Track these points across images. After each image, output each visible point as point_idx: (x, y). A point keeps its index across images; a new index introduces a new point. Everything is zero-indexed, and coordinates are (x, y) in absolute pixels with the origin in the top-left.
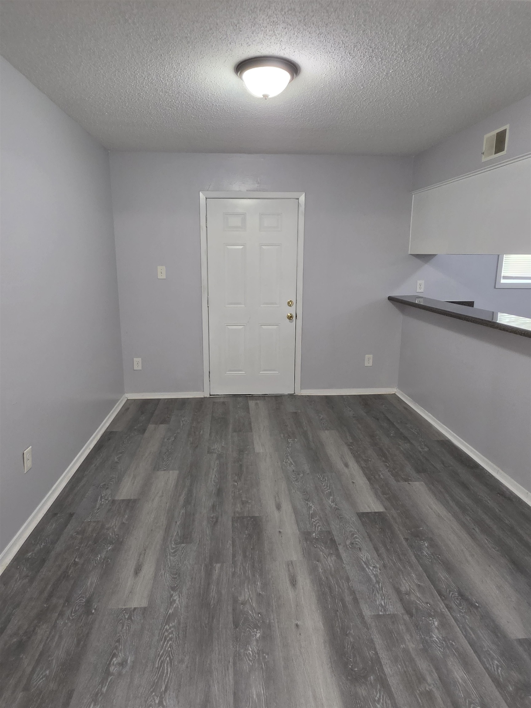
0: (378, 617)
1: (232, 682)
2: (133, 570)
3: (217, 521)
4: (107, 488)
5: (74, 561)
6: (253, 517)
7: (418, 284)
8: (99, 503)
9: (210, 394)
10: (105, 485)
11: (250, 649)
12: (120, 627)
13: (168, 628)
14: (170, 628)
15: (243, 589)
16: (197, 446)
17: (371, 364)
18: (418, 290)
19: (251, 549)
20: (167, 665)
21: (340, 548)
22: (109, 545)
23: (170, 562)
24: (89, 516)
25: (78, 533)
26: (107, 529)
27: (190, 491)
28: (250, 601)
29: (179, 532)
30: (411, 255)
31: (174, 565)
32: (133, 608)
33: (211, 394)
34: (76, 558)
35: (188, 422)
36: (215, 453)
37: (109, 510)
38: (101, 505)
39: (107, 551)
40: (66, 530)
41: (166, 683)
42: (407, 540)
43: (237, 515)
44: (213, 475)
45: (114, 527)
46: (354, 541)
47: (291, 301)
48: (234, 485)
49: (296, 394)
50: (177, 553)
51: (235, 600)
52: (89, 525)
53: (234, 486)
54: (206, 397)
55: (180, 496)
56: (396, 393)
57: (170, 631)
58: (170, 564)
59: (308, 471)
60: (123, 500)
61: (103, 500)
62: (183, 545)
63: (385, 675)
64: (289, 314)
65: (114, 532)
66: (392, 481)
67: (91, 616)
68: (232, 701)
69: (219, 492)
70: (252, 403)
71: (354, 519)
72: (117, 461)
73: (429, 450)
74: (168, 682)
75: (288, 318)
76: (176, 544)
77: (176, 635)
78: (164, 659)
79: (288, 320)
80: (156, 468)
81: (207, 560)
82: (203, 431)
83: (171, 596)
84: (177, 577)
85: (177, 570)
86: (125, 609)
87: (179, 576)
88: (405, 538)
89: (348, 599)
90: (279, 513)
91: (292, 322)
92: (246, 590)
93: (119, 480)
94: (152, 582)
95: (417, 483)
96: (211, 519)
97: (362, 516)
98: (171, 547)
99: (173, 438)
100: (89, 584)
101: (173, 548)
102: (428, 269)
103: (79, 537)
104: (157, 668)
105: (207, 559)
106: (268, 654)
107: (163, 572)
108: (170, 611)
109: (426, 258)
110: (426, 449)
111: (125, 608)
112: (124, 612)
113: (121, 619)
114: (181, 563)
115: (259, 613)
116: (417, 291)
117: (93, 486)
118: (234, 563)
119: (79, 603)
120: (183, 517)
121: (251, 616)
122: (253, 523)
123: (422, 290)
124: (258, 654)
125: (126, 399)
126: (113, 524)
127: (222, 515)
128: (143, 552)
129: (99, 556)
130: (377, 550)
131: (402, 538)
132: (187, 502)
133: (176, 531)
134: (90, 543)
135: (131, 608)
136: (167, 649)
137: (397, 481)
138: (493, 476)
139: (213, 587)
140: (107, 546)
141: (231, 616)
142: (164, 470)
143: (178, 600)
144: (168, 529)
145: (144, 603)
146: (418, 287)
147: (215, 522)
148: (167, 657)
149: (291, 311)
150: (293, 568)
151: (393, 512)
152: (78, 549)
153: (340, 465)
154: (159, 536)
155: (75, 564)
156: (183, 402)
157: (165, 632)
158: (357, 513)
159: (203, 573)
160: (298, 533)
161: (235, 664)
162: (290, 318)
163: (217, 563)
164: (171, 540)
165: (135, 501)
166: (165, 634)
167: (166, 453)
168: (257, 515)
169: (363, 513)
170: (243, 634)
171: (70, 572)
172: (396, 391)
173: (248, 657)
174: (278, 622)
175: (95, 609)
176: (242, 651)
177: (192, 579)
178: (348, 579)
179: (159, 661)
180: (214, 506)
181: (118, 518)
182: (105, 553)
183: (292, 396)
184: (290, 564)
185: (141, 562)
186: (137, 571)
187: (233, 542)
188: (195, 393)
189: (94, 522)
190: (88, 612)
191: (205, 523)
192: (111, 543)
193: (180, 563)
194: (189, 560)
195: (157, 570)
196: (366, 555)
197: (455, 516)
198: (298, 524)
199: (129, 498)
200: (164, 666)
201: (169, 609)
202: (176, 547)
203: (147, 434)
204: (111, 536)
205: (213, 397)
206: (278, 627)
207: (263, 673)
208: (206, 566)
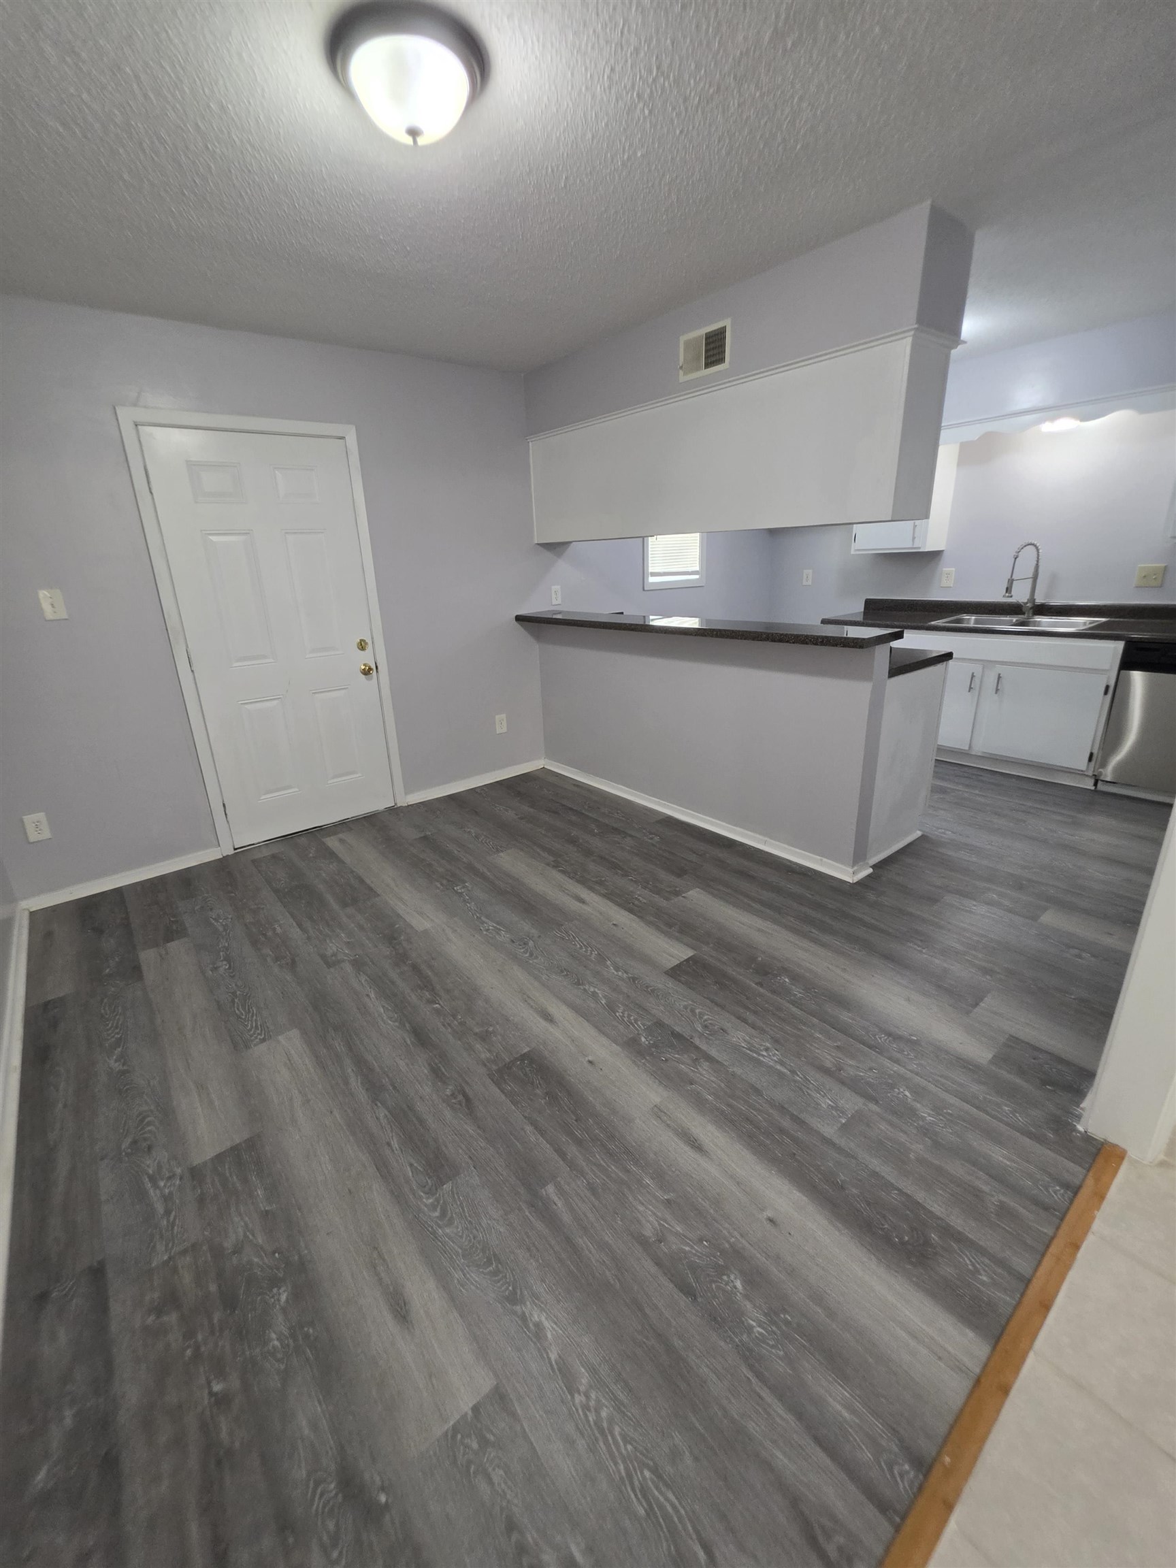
0: (844, 1128)
1: (790, 1417)
2: (388, 1317)
3: (468, 1099)
4: (150, 1148)
5: (211, 1394)
6: (523, 1057)
7: (553, 592)
8: (156, 1195)
9: (234, 846)
10: (135, 1142)
11: (754, 1324)
12: (483, 1487)
13: (583, 1399)
14: (587, 1397)
15: (634, 1209)
16: (294, 962)
17: (505, 730)
18: (555, 602)
19: (576, 1121)
20: (657, 1488)
21: (697, 1041)
22: (275, 1290)
23: (453, 1242)
24: (154, 1247)
25: (159, 1311)
26: (234, 1253)
27: (360, 1062)
28: (667, 1226)
29: (413, 1161)
30: (538, 546)
31: (466, 1243)
32: (470, 1412)
33: (236, 847)
34: (209, 1383)
35: (230, 916)
36: (343, 961)
37: (201, 1201)
38: (167, 1199)
39: (284, 1310)
40: (114, 1327)
41: (694, 1537)
42: (760, 984)
43: (494, 1067)
44: (376, 1005)
45: (251, 1237)
46: (704, 1021)
47: (361, 640)
48: (437, 1010)
49: (399, 806)
50: (452, 1213)
51: (643, 1242)
52: (175, 1270)
53: (438, 1012)
54: (228, 856)
55: (347, 1083)
56: (545, 767)
57: (592, 1403)
58: (459, 1247)
59: (534, 932)
60: (219, 1158)
61: (162, 1184)
62: (447, 1187)
63: (939, 1218)
64: (363, 667)
65: (262, 1248)
66: (663, 903)
67: (387, 1517)
68: (828, 1461)
69: (421, 1037)
70: (332, 842)
71: (671, 984)
72: (121, 1066)
73: (660, 838)
74: (694, 1528)
75: (362, 673)
76: (430, 1193)
77: (612, 1402)
78: (639, 1481)
79: (364, 676)
80: (239, 1045)
81: (522, 1190)
82: (280, 926)
83: (523, 1318)
84: (497, 1266)
85: (483, 1251)
86: (455, 1429)
87: (499, 1261)
88: (756, 984)
89: (786, 1123)
90: (558, 1026)
91: (371, 679)
92: (641, 1208)
93: (167, 1113)
94: (456, 1314)
95: (690, 893)
96: (453, 1101)
97: (675, 972)
98: (426, 1205)
99: (225, 963)
100: (306, 1431)
101: (433, 1207)
102: (562, 567)
103: (172, 1318)
104: (648, 1514)
105: (519, 1190)
106: (785, 1311)
107: (457, 1275)
108: (553, 1356)
109: (556, 548)
110: (657, 838)
111: (453, 1426)
112: (459, 1436)
113: (469, 1462)
114: (477, 1230)
115: (701, 1240)
116: (553, 604)
117: (102, 1159)
118: (572, 1165)
119: (324, 1507)
120: (393, 1127)
121: (695, 1255)
122: (533, 1067)
123: (559, 602)
124: (773, 1322)
125: (26, 914)
126: (240, 1230)
127: (467, 1083)
128: (375, 1255)
129: (274, 1336)
130: (745, 1021)
131: (754, 985)
132: (374, 1089)
133: (404, 1164)
134: (217, 1317)
135: (466, 1414)
136: (624, 1451)
137: (667, 899)
138: (762, 851)
139: (582, 1241)
140: (273, 1297)
141: (664, 1280)
142: (263, 1040)
143: (546, 1318)
144: (384, 1170)
145: (485, 1383)
146: (554, 596)
147: (466, 1103)
148: (642, 1473)
149: (366, 658)
150: (670, 1117)
151: (705, 948)
152: (197, 1355)
153: (575, 906)
154: (378, 1196)
155: (222, 1401)
156: (185, 878)
157: (586, 1416)
158: (665, 973)
159: (539, 1225)
160: (618, 1048)
161: (759, 1375)
162: (367, 672)
163: (544, 1186)
164: (412, 1190)
165: (252, 1144)
166: (591, 1419)
167: (233, 1002)
168: (526, 1050)
169: (672, 969)
170: (716, 1301)
171: (224, 1435)
172: (544, 763)
173: (764, 1342)
174: (742, 1236)
175: (383, 1489)
176: (745, 1338)
177: (529, 1250)
178: (758, 1092)
179: (636, 1495)
180: (436, 1072)
181: (242, 1209)
182: (280, 1318)
183: (393, 810)
184: (658, 1112)
185: (389, 1282)
186: (401, 1310)
187: (534, 1124)
188: (199, 853)
189: (184, 1252)
190: (371, 1513)
191: (448, 1114)
192: (275, 1282)
193: (474, 1231)
194: (488, 1213)
195: (444, 1281)
196: (739, 1036)
197: (775, 921)
198: (603, 1033)
199: (228, 1144)
200: (657, 1500)
201: (547, 1353)
202: (438, 1200)
203: (150, 976)
204: (261, 1263)
205: (241, 853)
206: (750, 1244)
207: (814, 1357)
208: (532, 1205)
